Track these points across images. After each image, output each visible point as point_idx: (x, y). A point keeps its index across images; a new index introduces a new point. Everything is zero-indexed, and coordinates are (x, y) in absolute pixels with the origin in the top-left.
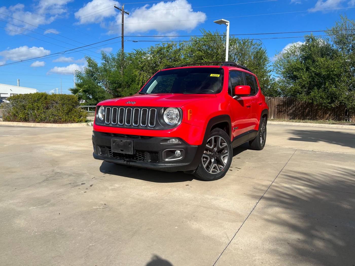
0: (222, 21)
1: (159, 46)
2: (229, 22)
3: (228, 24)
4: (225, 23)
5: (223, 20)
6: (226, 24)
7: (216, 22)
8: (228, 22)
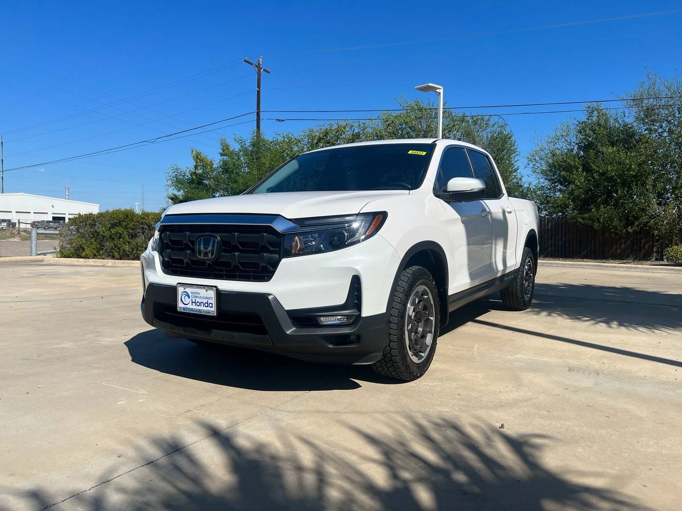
0: (430, 86)
1: (324, 128)
2: (442, 88)
3: (441, 91)
4: (434, 89)
5: (430, 84)
6: (436, 92)
7: (419, 89)
8: (439, 89)
